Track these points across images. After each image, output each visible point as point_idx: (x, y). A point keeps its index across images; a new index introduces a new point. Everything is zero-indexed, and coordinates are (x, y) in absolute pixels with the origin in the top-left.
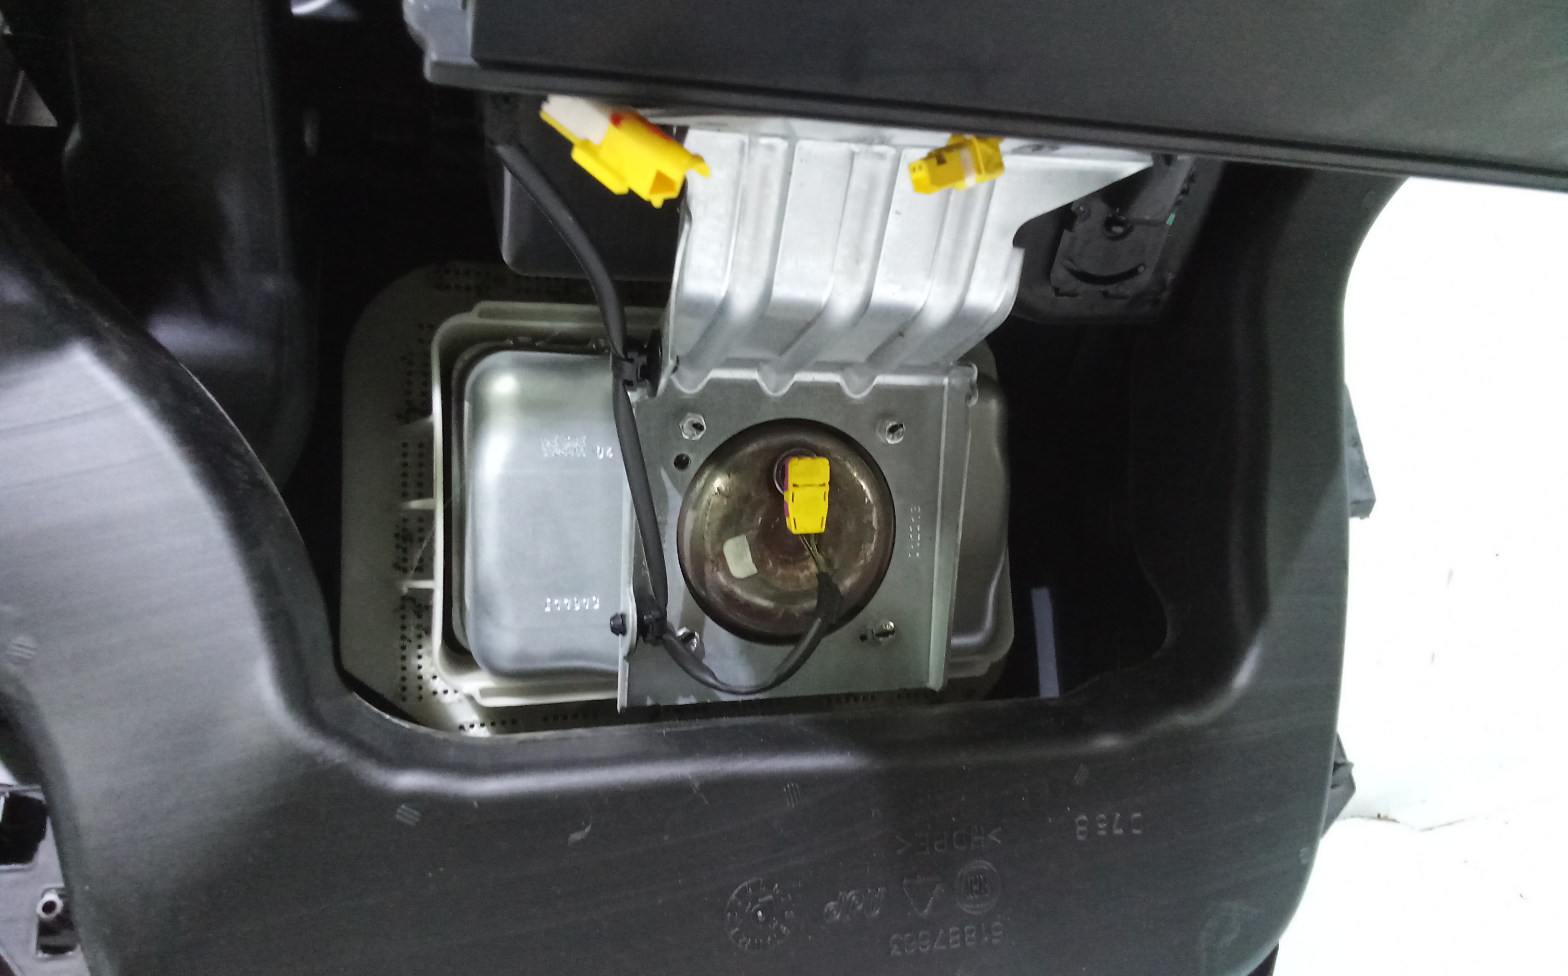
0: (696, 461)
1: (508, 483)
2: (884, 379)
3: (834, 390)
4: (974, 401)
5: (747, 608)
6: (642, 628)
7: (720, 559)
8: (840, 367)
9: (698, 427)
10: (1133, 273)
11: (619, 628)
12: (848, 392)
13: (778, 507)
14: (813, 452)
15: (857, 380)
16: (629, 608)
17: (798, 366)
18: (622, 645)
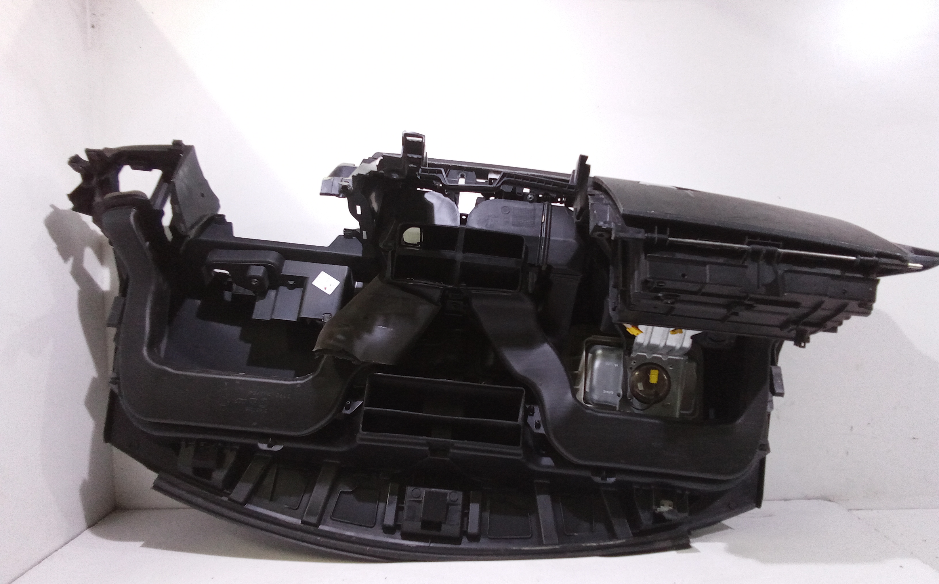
0: (634, 369)
1: (600, 369)
2: (670, 357)
3: (660, 358)
4: (687, 363)
5: (641, 396)
6: (623, 395)
7: (637, 387)
8: (661, 354)
9: (634, 362)
10: (724, 341)
11: (619, 395)
12: (663, 359)
13: (648, 378)
14: (656, 369)
15: (665, 356)
16: (621, 392)
17: (654, 354)
18: (619, 399)
